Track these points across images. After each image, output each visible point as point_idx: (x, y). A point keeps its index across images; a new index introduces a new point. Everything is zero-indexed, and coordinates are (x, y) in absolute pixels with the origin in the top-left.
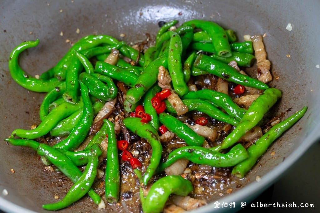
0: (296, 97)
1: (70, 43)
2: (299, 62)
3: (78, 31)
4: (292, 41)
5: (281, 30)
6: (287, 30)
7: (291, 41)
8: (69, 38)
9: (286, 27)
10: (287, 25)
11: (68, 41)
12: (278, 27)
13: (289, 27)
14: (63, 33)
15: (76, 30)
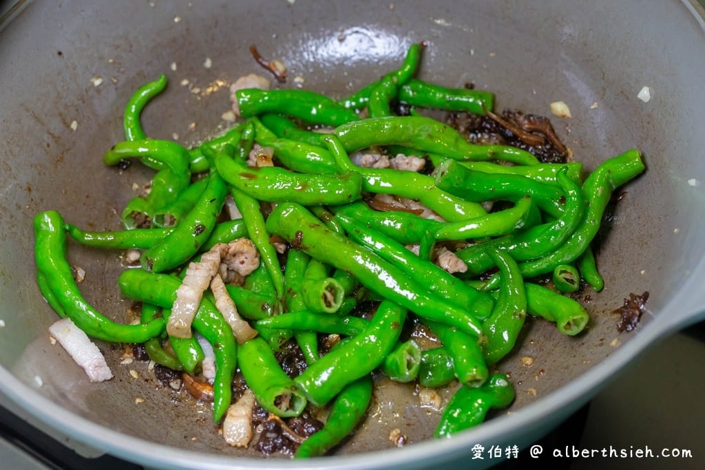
0: (645, 242)
1: (191, 86)
2: (658, 169)
3: (208, 64)
4: (648, 123)
5: (628, 98)
6: (640, 100)
7: (646, 124)
8: (188, 77)
9: (638, 93)
10: (641, 88)
11: (185, 82)
12: (622, 92)
13: (645, 94)
14: (178, 65)
15: (204, 61)
